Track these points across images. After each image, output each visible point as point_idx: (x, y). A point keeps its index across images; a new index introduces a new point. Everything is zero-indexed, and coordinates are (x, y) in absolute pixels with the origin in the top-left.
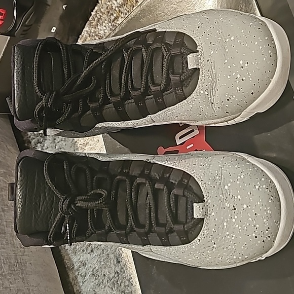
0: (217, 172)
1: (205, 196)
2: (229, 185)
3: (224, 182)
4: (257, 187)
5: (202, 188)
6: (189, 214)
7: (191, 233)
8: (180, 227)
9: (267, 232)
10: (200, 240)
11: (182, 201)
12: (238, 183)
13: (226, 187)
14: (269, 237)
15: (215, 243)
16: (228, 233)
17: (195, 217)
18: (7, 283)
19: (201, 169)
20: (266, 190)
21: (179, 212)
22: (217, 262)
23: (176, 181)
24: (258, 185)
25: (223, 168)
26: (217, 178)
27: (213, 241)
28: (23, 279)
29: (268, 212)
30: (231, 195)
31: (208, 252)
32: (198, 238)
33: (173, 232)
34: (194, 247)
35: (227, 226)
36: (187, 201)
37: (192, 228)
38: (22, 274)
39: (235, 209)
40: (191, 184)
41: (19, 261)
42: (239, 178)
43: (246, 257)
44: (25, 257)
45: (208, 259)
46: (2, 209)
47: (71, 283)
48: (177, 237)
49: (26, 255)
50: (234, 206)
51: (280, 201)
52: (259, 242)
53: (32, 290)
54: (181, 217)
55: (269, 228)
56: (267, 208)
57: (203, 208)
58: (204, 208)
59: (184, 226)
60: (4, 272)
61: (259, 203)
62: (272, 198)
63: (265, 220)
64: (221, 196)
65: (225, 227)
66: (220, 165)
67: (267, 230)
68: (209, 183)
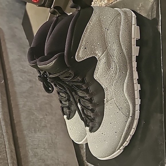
18: (47, 153)
28: (55, 151)
38: (55, 149)
41: (53, 142)
44: (57, 140)
46: (46, 114)
47: (82, 156)
49: (57, 139)
53: (60, 157)
60: (45, 147)
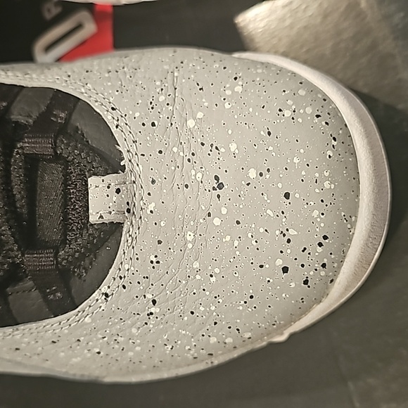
0: (158, 83)
1: (125, 155)
2: (200, 115)
3: (183, 108)
4: (288, 113)
5: (114, 129)
6: (73, 216)
7: (80, 276)
8: (44, 259)
9: (319, 249)
10: (107, 295)
11: (51, 178)
12: (227, 106)
13: (191, 123)
14: (324, 266)
15: (154, 302)
16: (196, 265)
17: (93, 219)
19: (109, 79)
20: (316, 120)
21: (40, 212)
22: (156, 361)
23: (30, 116)
24: (289, 107)
25: (176, 74)
26: (162, 98)
27: (149, 296)
29: (327, 185)
30: (207, 146)
31: (134, 330)
32: (104, 288)
33: (21, 279)
34: (87, 320)
35: (194, 242)
36: (67, 175)
37: (83, 256)
39: (221, 186)
40: (78, 122)
42: (228, 92)
43: (247, 335)
45: (131, 354)
48: (35, 293)
50: (217, 178)
51: (354, 154)
52: (293, 285)
54: (49, 228)
55: (325, 238)
56: (321, 173)
57: (118, 191)
58: (123, 188)
59: (56, 256)
61: (296, 160)
62: (335, 143)
63: (316, 213)
64: (175, 149)
65: (190, 246)
66: (166, 67)
67: (320, 245)
68: (137, 115)
